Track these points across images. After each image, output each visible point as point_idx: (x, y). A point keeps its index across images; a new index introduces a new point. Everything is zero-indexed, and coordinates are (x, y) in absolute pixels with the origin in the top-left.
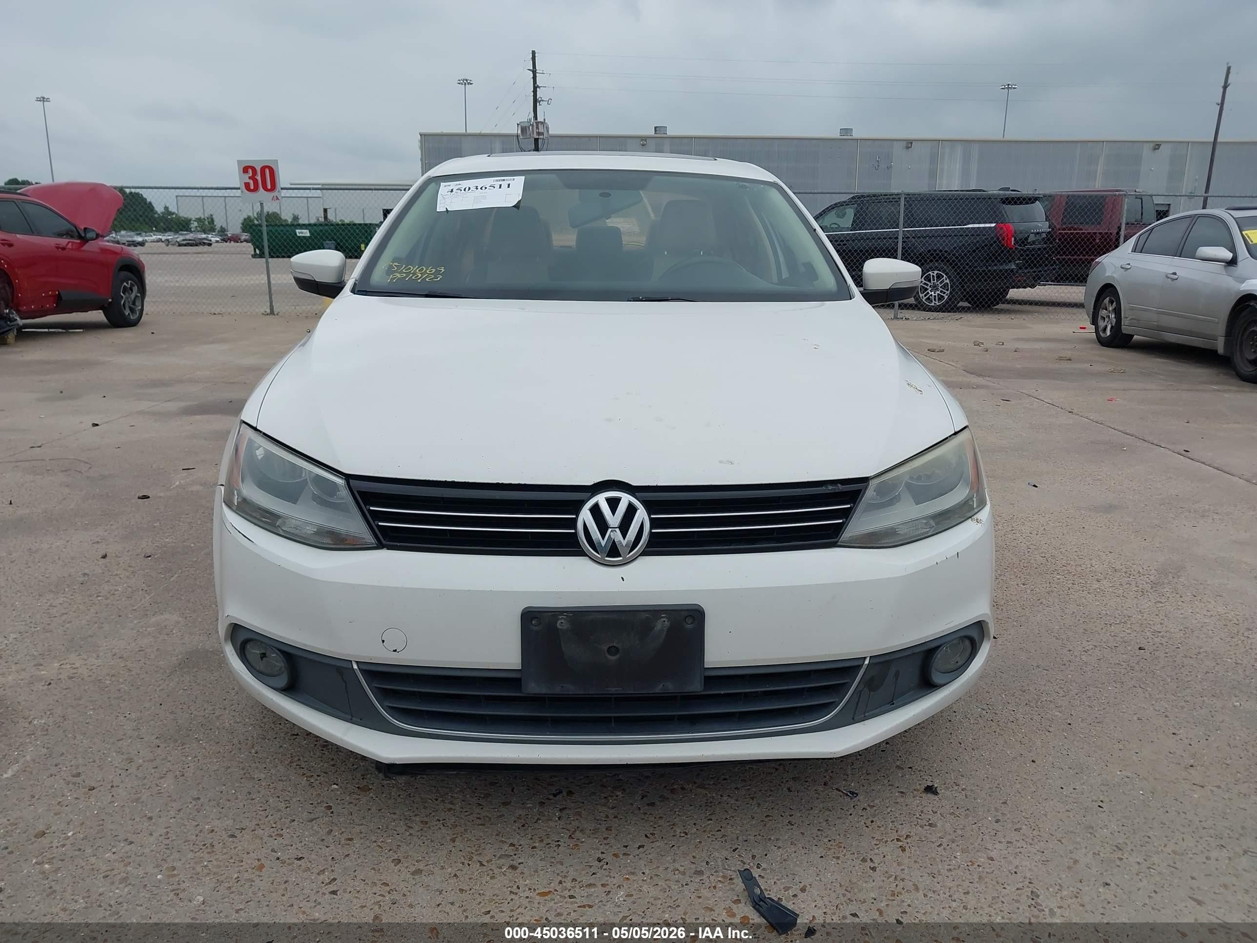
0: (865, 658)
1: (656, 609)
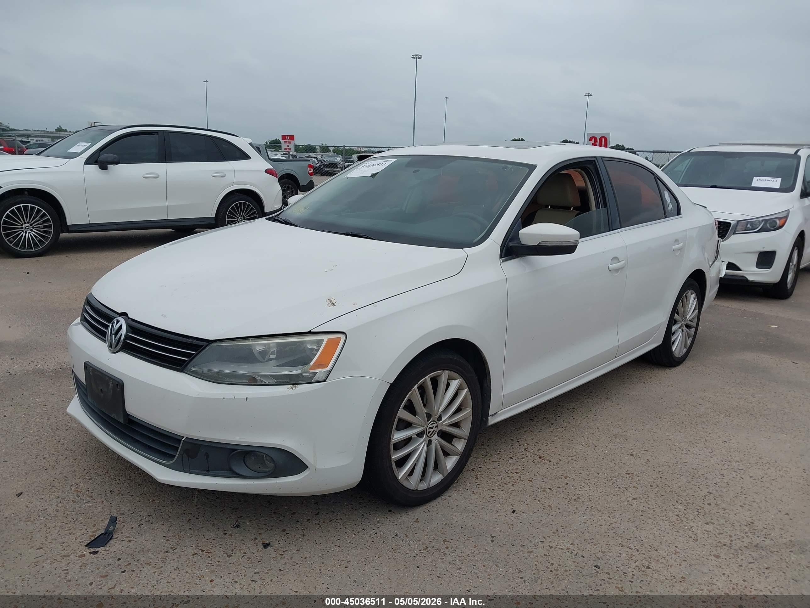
0: (184, 437)
1: (116, 379)
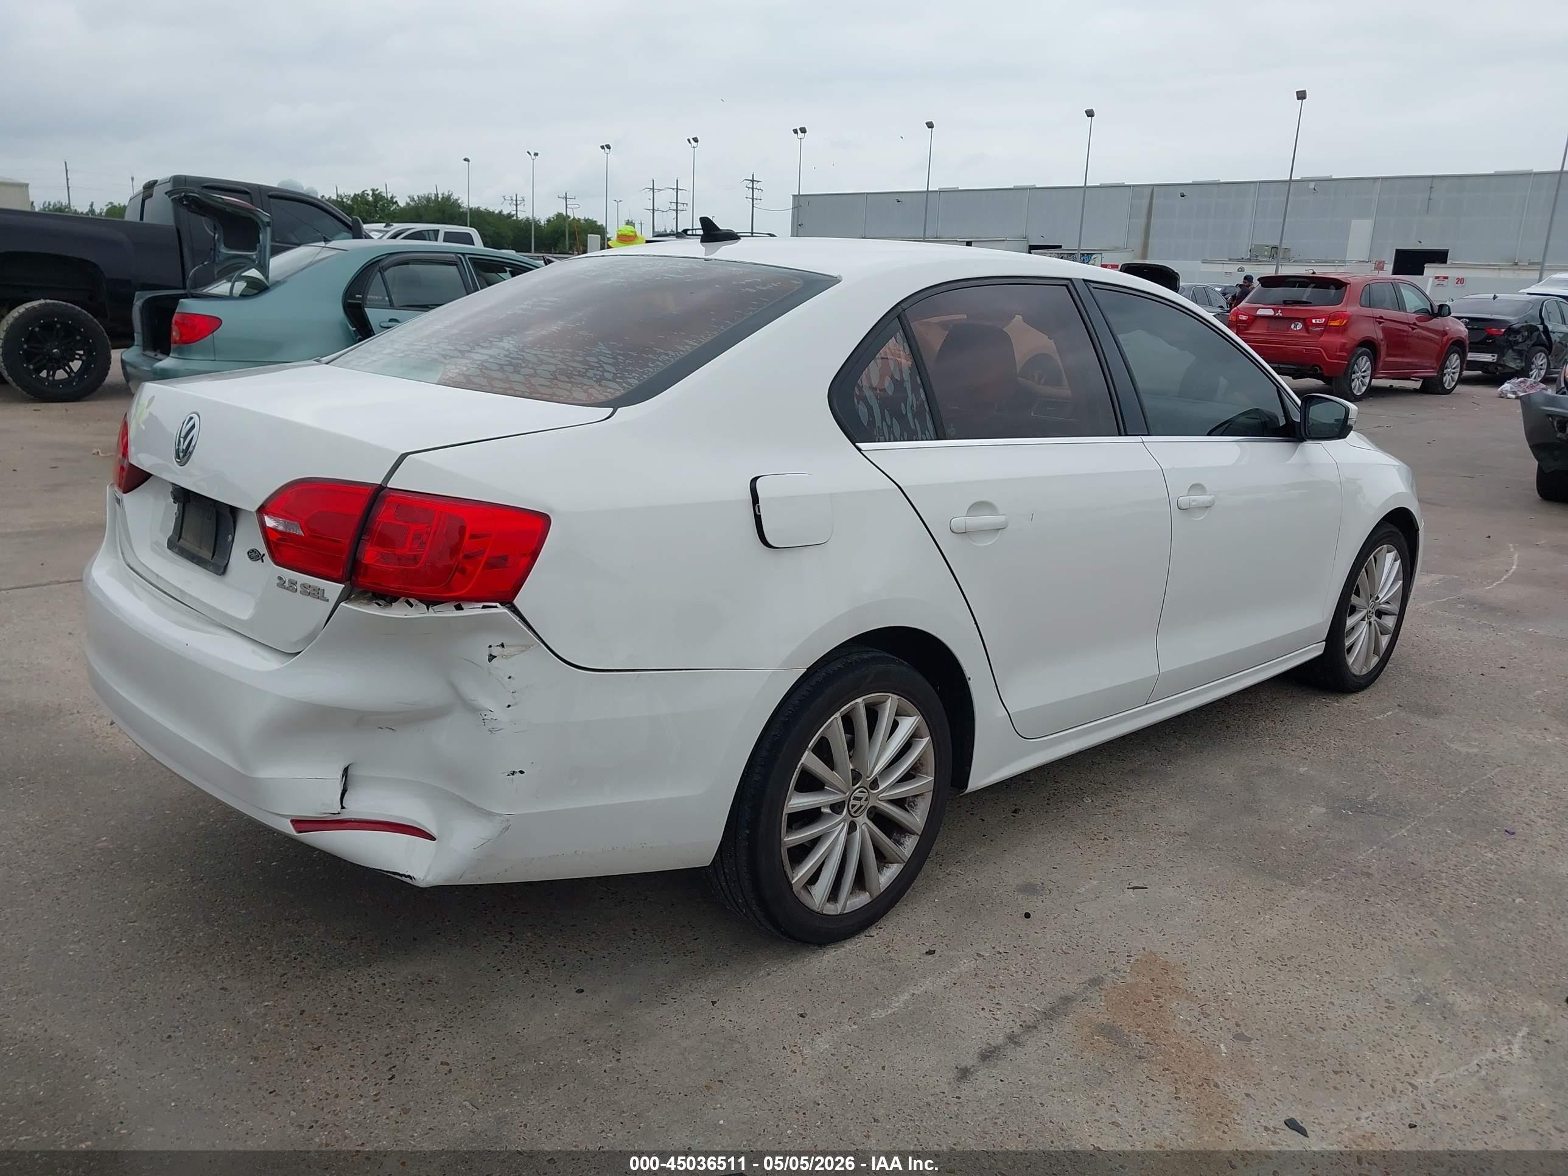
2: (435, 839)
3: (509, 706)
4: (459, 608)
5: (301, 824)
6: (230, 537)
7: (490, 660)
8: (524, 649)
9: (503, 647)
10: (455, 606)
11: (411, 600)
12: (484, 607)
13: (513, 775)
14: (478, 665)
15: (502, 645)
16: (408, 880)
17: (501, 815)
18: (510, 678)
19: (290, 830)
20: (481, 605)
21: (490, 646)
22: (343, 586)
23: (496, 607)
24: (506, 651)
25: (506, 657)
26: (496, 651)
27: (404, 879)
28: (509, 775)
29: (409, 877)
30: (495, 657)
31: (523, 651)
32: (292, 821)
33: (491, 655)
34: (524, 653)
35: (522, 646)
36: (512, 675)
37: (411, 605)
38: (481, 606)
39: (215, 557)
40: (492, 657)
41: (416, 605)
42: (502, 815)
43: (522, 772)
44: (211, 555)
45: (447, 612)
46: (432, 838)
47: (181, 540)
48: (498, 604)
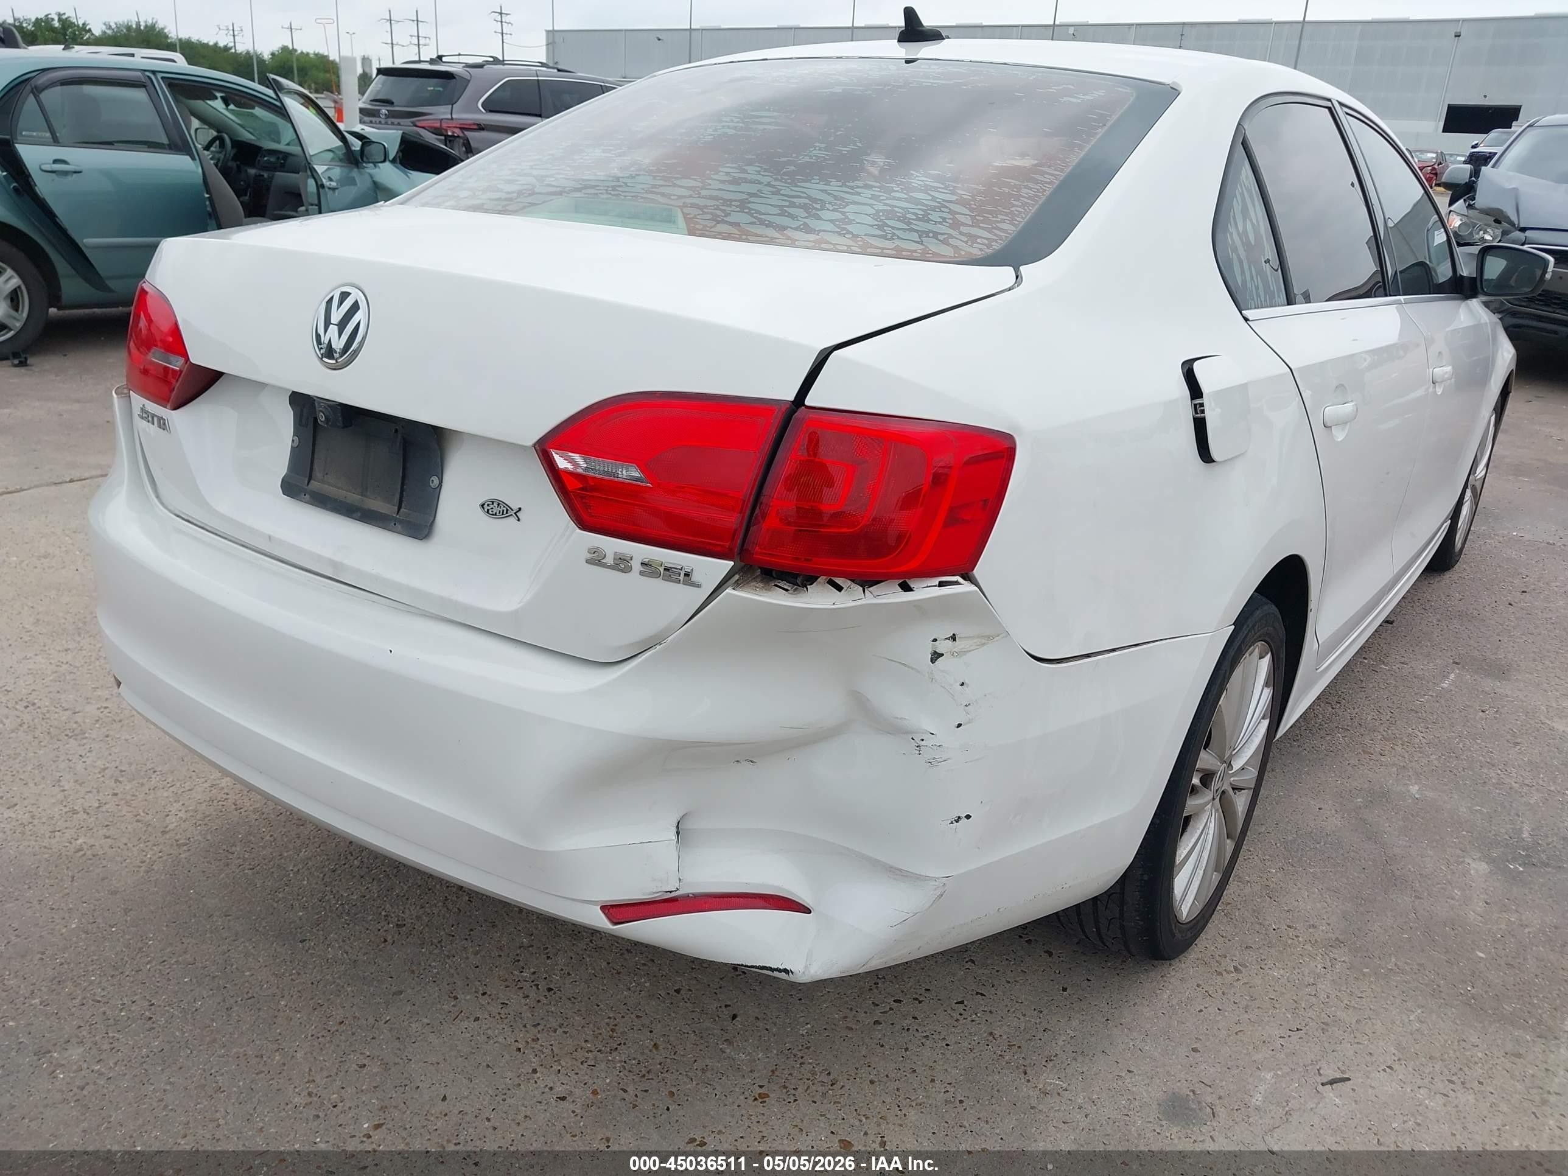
2: (810, 912)
3: (959, 725)
4: (906, 588)
5: (617, 911)
6: (435, 480)
7: (933, 661)
8: (983, 641)
9: (955, 640)
10: (899, 585)
11: (839, 581)
12: (941, 584)
13: (957, 821)
14: (909, 667)
15: (953, 638)
16: (783, 975)
17: (935, 879)
18: (963, 684)
19: (602, 922)
20: (936, 581)
21: (935, 640)
22: (732, 563)
23: (957, 583)
24: (959, 645)
25: (961, 654)
26: (943, 647)
27: (776, 974)
28: (952, 823)
29: (786, 971)
30: (943, 655)
31: (984, 644)
32: (603, 908)
33: (935, 652)
34: (985, 647)
35: (978, 637)
36: (966, 681)
37: (839, 588)
38: (937, 584)
39: (402, 510)
40: (936, 656)
41: (849, 587)
42: (938, 878)
43: (968, 817)
44: (396, 508)
45: (889, 595)
46: (807, 911)
47: (312, 482)
48: (957, 578)
